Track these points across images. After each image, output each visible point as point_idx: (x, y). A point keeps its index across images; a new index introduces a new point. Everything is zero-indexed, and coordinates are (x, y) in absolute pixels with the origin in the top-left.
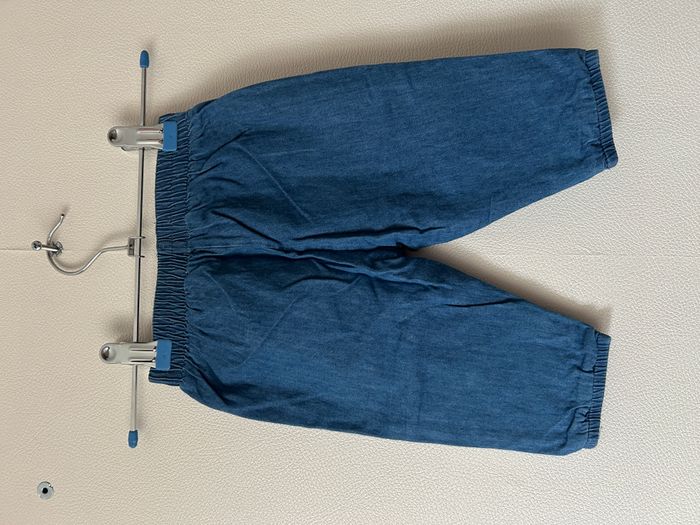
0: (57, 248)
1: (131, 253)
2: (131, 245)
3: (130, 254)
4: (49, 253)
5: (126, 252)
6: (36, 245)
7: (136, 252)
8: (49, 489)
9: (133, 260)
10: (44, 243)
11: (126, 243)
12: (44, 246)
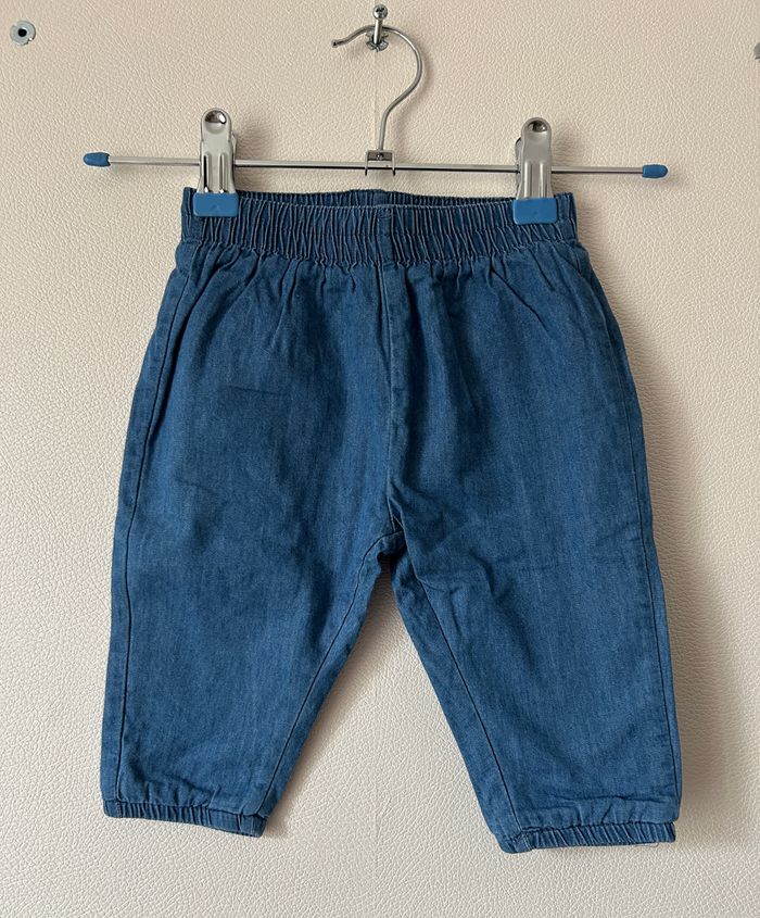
0: (378, 43)
1: (371, 156)
2: (384, 156)
3: (369, 153)
4: (371, 28)
5: (374, 147)
6: (382, 11)
7: (373, 164)
8: (25, 39)
9: (361, 159)
10: (385, 23)
11: (386, 148)
12: (380, 22)
